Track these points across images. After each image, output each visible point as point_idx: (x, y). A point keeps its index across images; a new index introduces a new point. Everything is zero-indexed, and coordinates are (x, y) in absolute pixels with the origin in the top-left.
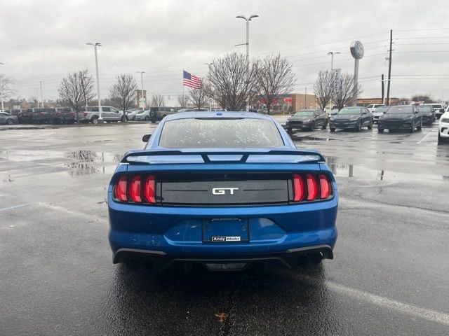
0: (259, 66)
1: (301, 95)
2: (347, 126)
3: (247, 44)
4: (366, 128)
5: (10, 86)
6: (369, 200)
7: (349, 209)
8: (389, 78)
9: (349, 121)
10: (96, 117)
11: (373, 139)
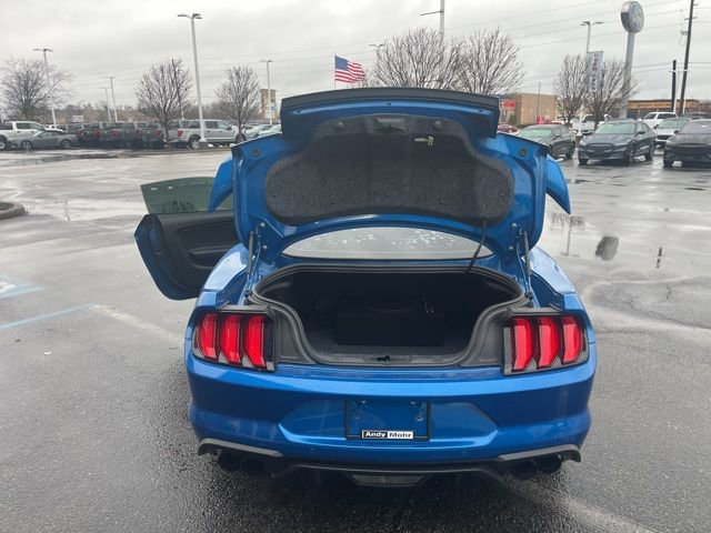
0: (462, 53)
1: (530, 96)
2: (609, 154)
3: (442, 12)
4: (642, 158)
5: (64, 84)
6: (647, 314)
7: (610, 331)
8: (686, 67)
9: (613, 147)
10: (197, 137)
11: (653, 180)
